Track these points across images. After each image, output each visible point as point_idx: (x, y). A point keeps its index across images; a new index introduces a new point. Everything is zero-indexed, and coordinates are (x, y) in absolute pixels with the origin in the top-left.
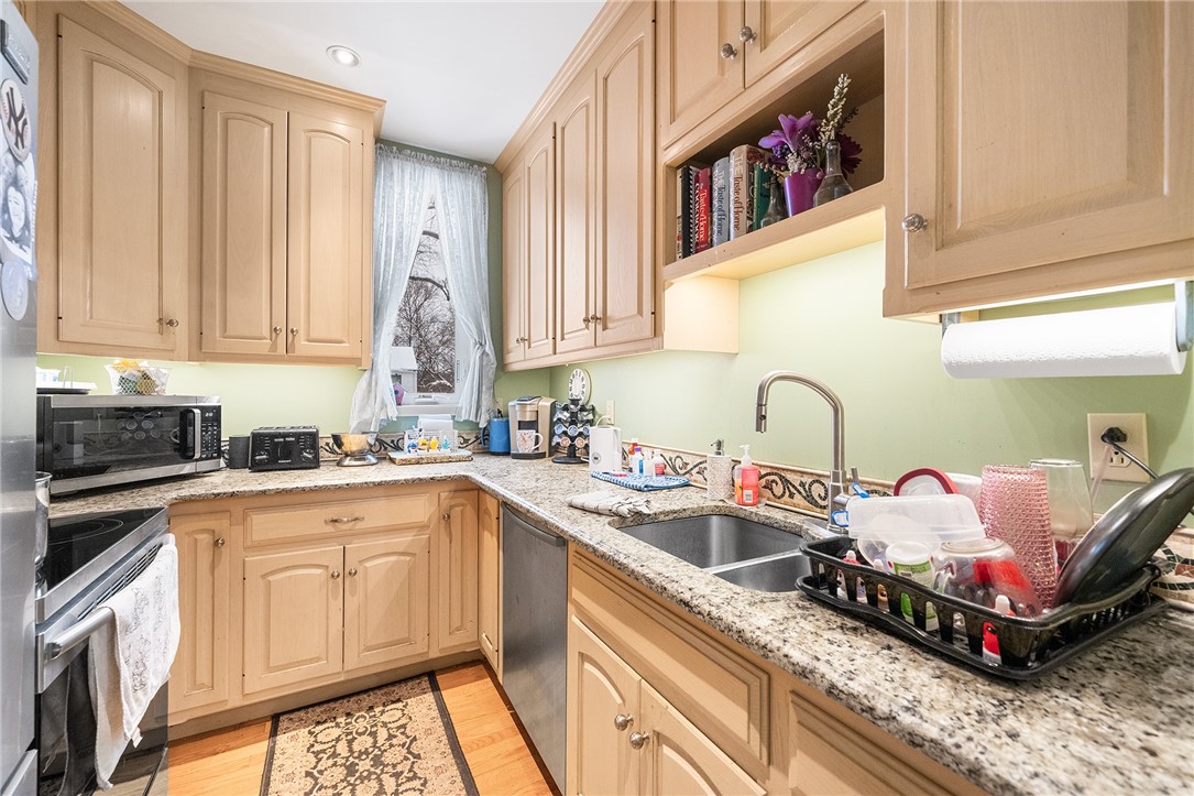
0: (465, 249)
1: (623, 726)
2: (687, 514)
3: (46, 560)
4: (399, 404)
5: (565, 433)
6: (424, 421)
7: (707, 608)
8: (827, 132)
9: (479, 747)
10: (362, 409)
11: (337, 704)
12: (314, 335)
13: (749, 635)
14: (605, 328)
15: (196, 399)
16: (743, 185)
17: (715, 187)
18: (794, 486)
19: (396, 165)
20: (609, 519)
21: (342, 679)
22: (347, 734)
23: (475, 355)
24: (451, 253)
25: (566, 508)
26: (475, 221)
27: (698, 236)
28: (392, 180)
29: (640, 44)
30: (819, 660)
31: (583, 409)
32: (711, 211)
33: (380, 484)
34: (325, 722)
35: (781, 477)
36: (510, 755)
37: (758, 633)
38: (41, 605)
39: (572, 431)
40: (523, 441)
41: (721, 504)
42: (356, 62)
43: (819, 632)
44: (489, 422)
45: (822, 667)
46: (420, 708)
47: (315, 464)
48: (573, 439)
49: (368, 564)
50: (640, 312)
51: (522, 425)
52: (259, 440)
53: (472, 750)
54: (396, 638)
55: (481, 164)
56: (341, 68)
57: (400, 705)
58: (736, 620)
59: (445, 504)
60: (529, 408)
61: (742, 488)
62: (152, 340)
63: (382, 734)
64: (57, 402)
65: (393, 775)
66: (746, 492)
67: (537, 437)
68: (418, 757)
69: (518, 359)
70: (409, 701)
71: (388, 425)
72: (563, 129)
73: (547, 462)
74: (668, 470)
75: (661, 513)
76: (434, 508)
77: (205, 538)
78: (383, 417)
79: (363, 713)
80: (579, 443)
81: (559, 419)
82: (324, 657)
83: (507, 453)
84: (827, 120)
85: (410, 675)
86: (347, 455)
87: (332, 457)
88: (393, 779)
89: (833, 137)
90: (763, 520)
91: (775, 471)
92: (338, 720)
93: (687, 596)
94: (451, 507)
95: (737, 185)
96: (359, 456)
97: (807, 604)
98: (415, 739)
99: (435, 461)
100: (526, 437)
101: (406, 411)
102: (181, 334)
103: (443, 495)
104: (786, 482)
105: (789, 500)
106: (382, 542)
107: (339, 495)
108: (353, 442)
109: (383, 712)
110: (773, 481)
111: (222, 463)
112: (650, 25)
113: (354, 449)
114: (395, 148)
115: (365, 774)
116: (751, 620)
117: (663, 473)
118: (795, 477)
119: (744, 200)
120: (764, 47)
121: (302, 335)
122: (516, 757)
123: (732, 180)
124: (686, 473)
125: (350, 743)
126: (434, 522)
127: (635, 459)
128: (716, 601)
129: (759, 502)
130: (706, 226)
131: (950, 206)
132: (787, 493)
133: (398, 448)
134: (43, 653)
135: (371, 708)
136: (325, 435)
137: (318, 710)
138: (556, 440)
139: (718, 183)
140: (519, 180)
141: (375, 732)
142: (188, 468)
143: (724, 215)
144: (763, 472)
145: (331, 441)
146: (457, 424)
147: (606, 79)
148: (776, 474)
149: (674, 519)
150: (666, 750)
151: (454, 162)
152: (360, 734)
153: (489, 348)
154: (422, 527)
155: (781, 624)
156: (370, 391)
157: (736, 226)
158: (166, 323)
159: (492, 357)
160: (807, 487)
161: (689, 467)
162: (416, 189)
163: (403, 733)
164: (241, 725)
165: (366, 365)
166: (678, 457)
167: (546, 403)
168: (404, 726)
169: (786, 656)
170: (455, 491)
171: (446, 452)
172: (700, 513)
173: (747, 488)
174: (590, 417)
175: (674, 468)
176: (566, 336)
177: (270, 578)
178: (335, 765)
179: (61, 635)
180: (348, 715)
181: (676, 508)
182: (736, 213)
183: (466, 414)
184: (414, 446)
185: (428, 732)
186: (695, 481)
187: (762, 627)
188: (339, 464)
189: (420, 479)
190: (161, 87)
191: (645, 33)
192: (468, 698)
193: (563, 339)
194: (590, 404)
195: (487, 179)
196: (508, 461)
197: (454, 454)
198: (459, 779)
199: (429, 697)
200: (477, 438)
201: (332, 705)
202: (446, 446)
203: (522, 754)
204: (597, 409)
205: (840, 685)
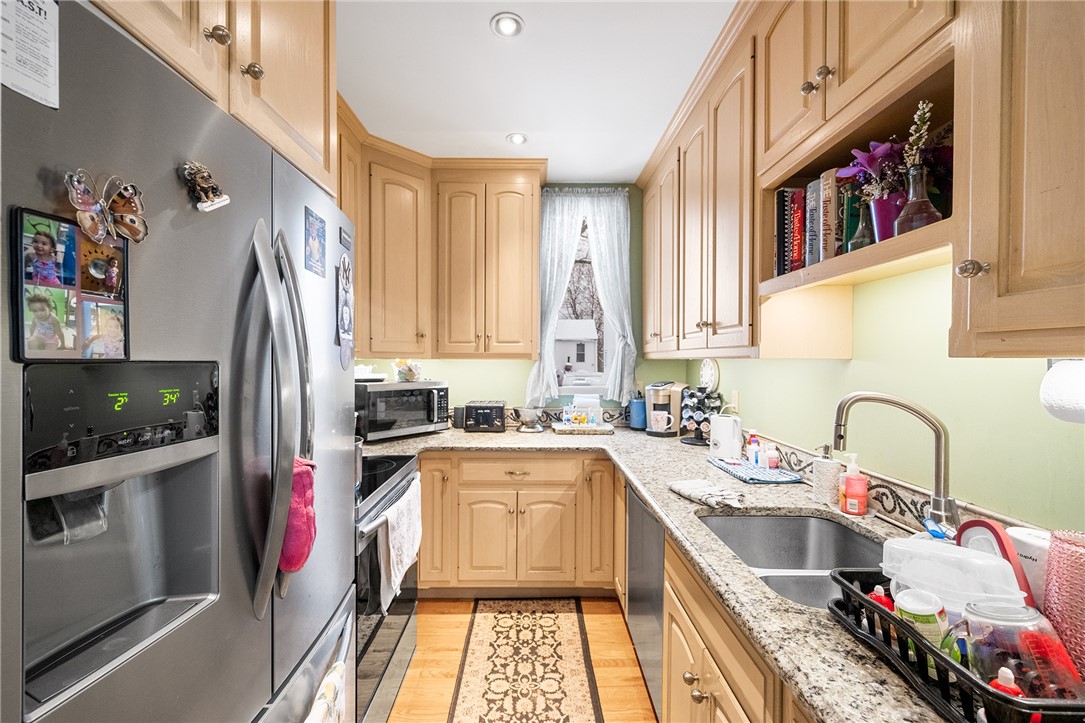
0: (610, 259)
1: (690, 681)
2: (783, 512)
3: (362, 483)
4: (560, 385)
5: (691, 417)
6: (578, 399)
7: (733, 603)
8: (912, 158)
9: (605, 666)
10: (534, 390)
11: (513, 603)
12: (501, 339)
13: (755, 634)
14: (715, 333)
15: (435, 383)
16: (832, 207)
17: (808, 210)
18: (905, 503)
19: (558, 202)
20: (698, 507)
21: (516, 585)
22: (517, 626)
23: (619, 345)
24: (600, 265)
25: (666, 491)
26: (619, 235)
27: (792, 254)
28: (554, 213)
29: (741, 79)
30: (800, 670)
31: (708, 397)
32: (805, 231)
33: (540, 450)
34: (504, 613)
35: (892, 492)
36: (627, 680)
37: (763, 635)
38: (357, 511)
39: (698, 416)
40: (658, 420)
41: (823, 508)
42: (525, 140)
43: (821, 650)
44: (630, 402)
45: (799, 677)
46: (567, 621)
47: (502, 429)
48: (699, 423)
49: (533, 507)
50: (741, 323)
51: (656, 407)
52: (471, 411)
53: (599, 666)
54: (552, 565)
55: (623, 185)
56: (516, 146)
57: (553, 616)
58: (751, 619)
59: (588, 469)
60: (661, 393)
61: (845, 496)
62: (413, 348)
63: (539, 634)
64: (371, 387)
65: (543, 664)
66: (849, 500)
67: (669, 419)
68: (560, 657)
69: (653, 349)
70: (560, 615)
71: (552, 402)
72: (685, 153)
73: (676, 441)
74: (784, 464)
75: (752, 508)
76: (580, 471)
77: (438, 475)
78: (547, 396)
79: (528, 614)
80: (703, 427)
81: (686, 406)
82: (504, 566)
83: (643, 430)
84: (910, 144)
85: (564, 596)
86: (523, 424)
87: (515, 424)
88: (542, 667)
89: (917, 161)
90: (864, 532)
91: (886, 484)
92: (513, 614)
93: (722, 589)
94: (593, 472)
95: (825, 208)
96: (531, 425)
97: (831, 624)
98: (560, 644)
99: (583, 433)
100: (659, 418)
101: (566, 390)
102: (428, 341)
103: (587, 462)
104: (897, 497)
105: (900, 516)
106: (542, 492)
107: (514, 455)
108: (527, 415)
109: (541, 617)
110: (884, 494)
111: (450, 424)
112: (749, 61)
113: (528, 420)
114: (557, 189)
115: (525, 657)
116: (763, 623)
117: (777, 467)
118: (907, 494)
119: (833, 223)
120: (842, 80)
121: (494, 338)
122: (633, 683)
123: (821, 203)
124: (800, 470)
125: (518, 632)
126: (579, 483)
127: (752, 448)
128: (743, 599)
129: (867, 512)
130: (800, 245)
131: (1016, 250)
132: (898, 509)
133: (559, 420)
134: (358, 536)
135: (534, 612)
136: (509, 407)
137: (501, 603)
138: (684, 423)
139: (810, 205)
140: (653, 196)
141: (534, 631)
142: (431, 428)
143: (815, 236)
144: (874, 483)
145: (513, 412)
146: (603, 402)
147: (716, 110)
148: (886, 487)
149: (768, 515)
150: (719, 712)
151: (602, 189)
152: (525, 628)
153: (630, 340)
154: (571, 485)
155: (788, 633)
156: (539, 376)
157: (825, 248)
158: (420, 336)
159: (633, 347)
160: (919, 506)
161: (803, 465)
162: (572, 217)
163: (552, 637)
164: (457, 600)
165: (535, 356)
166: (793, 453)
167: (677, 388)
168: (554, 632)
169: (776, 659)
170: (596, 460)
171: (593, 426)
172: (797, 514)
173: (853, 496)
174: (718, 403)
175: (789, 463)
176: (687, 336)
177: (473, 506)
178: (507, 644)
179: (365, 528)
180: (519, 612)
181: (770, 505)
182: (825, 235)
183: (612, 394)
184: (569, 420)
185: (570, 642)
186: (808, 479)
187: (768, 631)
188: (518, 430)
189: (569, 449)
190: (417, 188)
191: (745, 69)
192: (601, 624)
193: (684, 338)
194: (718, 391)
195: (629, 198)
196: (642, 437)
197: (599, 428)
198: (587, 684)
199: (574, 616)
200: (621, 415)
201: (510, 602)
202: (593, 421)
203: (637, 683)
204: (724, 397)
205: (806, 695)
